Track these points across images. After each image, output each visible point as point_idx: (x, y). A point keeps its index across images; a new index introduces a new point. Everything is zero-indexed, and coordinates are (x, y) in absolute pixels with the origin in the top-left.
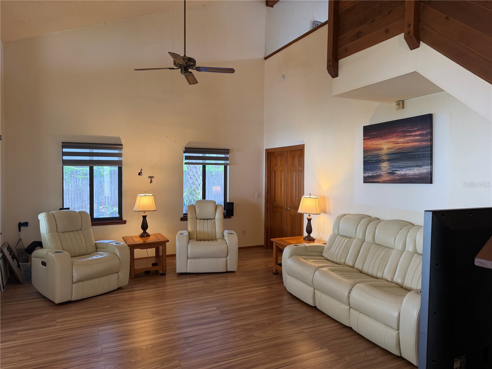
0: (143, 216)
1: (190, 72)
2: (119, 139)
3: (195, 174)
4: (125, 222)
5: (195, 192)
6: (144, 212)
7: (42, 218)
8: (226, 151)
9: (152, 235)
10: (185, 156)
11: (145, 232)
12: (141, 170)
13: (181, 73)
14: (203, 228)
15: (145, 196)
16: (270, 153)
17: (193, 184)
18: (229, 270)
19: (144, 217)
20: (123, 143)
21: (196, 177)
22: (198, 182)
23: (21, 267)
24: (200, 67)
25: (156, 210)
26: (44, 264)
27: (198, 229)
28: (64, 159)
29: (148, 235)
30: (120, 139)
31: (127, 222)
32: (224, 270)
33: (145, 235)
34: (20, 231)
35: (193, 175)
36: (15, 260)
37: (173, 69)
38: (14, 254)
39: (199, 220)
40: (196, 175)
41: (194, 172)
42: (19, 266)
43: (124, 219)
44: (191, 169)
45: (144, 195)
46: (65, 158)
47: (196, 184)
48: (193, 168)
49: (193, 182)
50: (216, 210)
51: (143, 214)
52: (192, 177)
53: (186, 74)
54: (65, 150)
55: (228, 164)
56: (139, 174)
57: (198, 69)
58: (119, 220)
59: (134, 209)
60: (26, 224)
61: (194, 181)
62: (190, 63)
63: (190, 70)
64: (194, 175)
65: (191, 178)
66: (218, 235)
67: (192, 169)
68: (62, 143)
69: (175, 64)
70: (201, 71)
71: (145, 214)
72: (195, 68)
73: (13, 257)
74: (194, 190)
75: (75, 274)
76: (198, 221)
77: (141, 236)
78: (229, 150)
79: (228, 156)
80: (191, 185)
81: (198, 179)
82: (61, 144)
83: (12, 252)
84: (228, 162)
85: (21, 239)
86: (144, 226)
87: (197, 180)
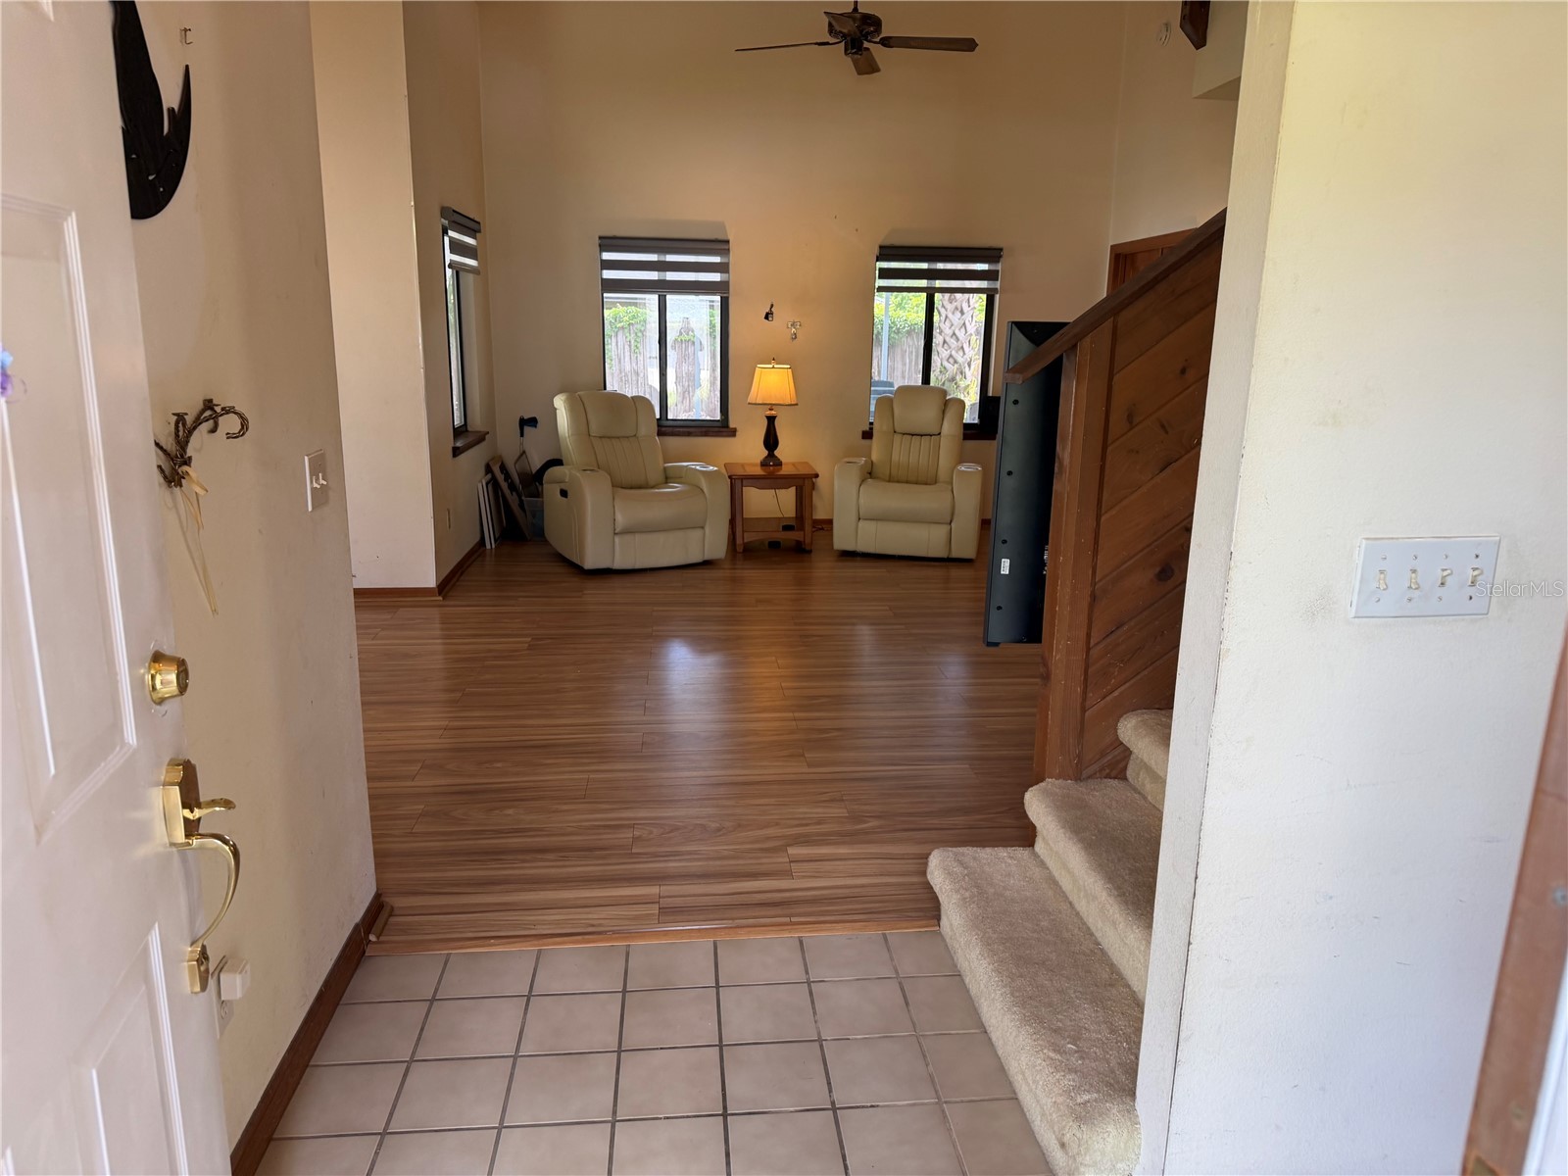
0: (767, 417)
1: (868, 49)
2: (722, 226)
3: (957, 332)
4: (733, 433)
5: (956, 384)
6: (771, 407)
7: (559, 402)
8: (992, 254)
9: (787, 464)
10: (880, 269)
11: (771, 455)
12: (772, 306)
13: (846, 54)
14: (907, 455)
15: (773, 367)
16: (1126, 256)
17: (951, 360)
18: (954, 555)
19: (771, 420)
20: (731, 238)
21: (961, 338)
22: (964, 354)
23: (526, 507)
24: (890, 38)
25: (797, 404)
26: (564, 493)
27: (895, 457)
28: (604, 277)
29: (779, 464)
30: (725, 227)
31: (737, 434)
32: (941, 553)
33: (771, 460)
34: (522, 435)
35: (950, 332)
36: (514, 493)
37: (827, 44)
38: (512, 481)
39: (900, 436)
40: (961, 334)
41: (955, 324)
42: (521, 505)
43: (732, 425)
44: (946, 317)
45: (771, 366)
46: (608, 274)
47: (960, 359)
48: (953, 313)
49: (951, 356)
50: (944, 412)
51: (768, 413)
52: (948, 339)
53: (856, 56)
54: (607, 256)
55: (995, 290)
56: (767, 317)
57: (887, 42)
58: (721, 428)
59: (749, 401)
60: (533, 422)
61: (953, 353)
62: (865, 27)
63: (866, 44)
64: (954, 334)
65: (945, 342)
66: (943, 474)
67: (950, 315)
68: (600, 238)
69: (831, 30)
70: (892, 47)
71: (773, 412)
72: (878, 40)
73: (512, 487)
74: (953, 379)
75: (619, 517)
76: (897, 438)
77: (764, 464)
78: (1001, 250)
79: (999, 267)
80: (945, 364)
81: (966, 346)
82: (597, 241)
83: (510, 478)
84: (998, 285)
85: (524, 452)
86: (771, 441)
87: (962, 348)
